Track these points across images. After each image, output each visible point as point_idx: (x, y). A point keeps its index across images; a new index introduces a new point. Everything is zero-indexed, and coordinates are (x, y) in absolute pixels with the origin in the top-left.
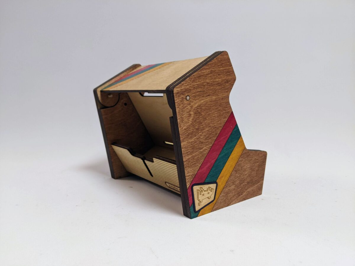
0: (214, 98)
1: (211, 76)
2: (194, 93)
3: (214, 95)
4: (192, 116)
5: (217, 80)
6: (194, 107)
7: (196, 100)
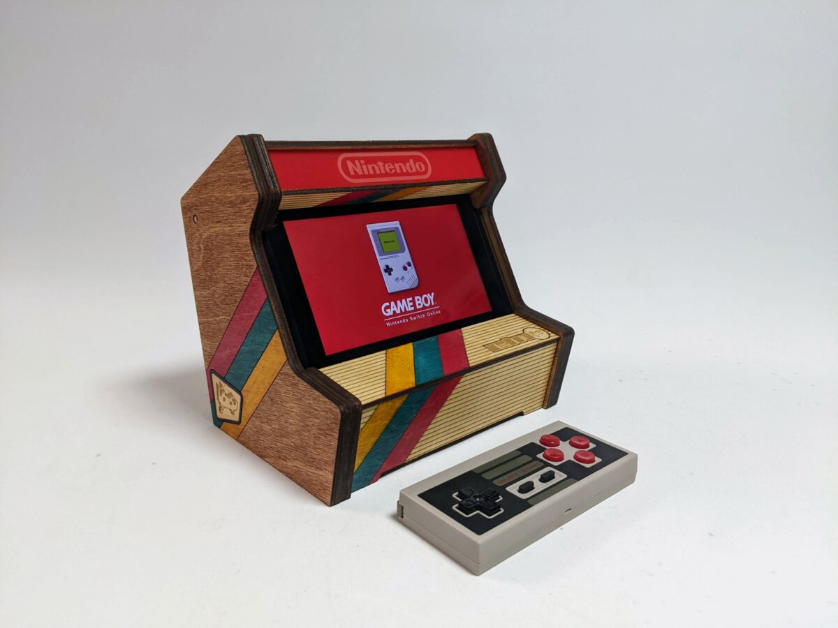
0: (227, 229)
1: (219, 186)
2: (202, 213)
3: (226, 224)
4: (203, 251)
5: (229, 195)
6: (204, 237)
7: (204, 225)
